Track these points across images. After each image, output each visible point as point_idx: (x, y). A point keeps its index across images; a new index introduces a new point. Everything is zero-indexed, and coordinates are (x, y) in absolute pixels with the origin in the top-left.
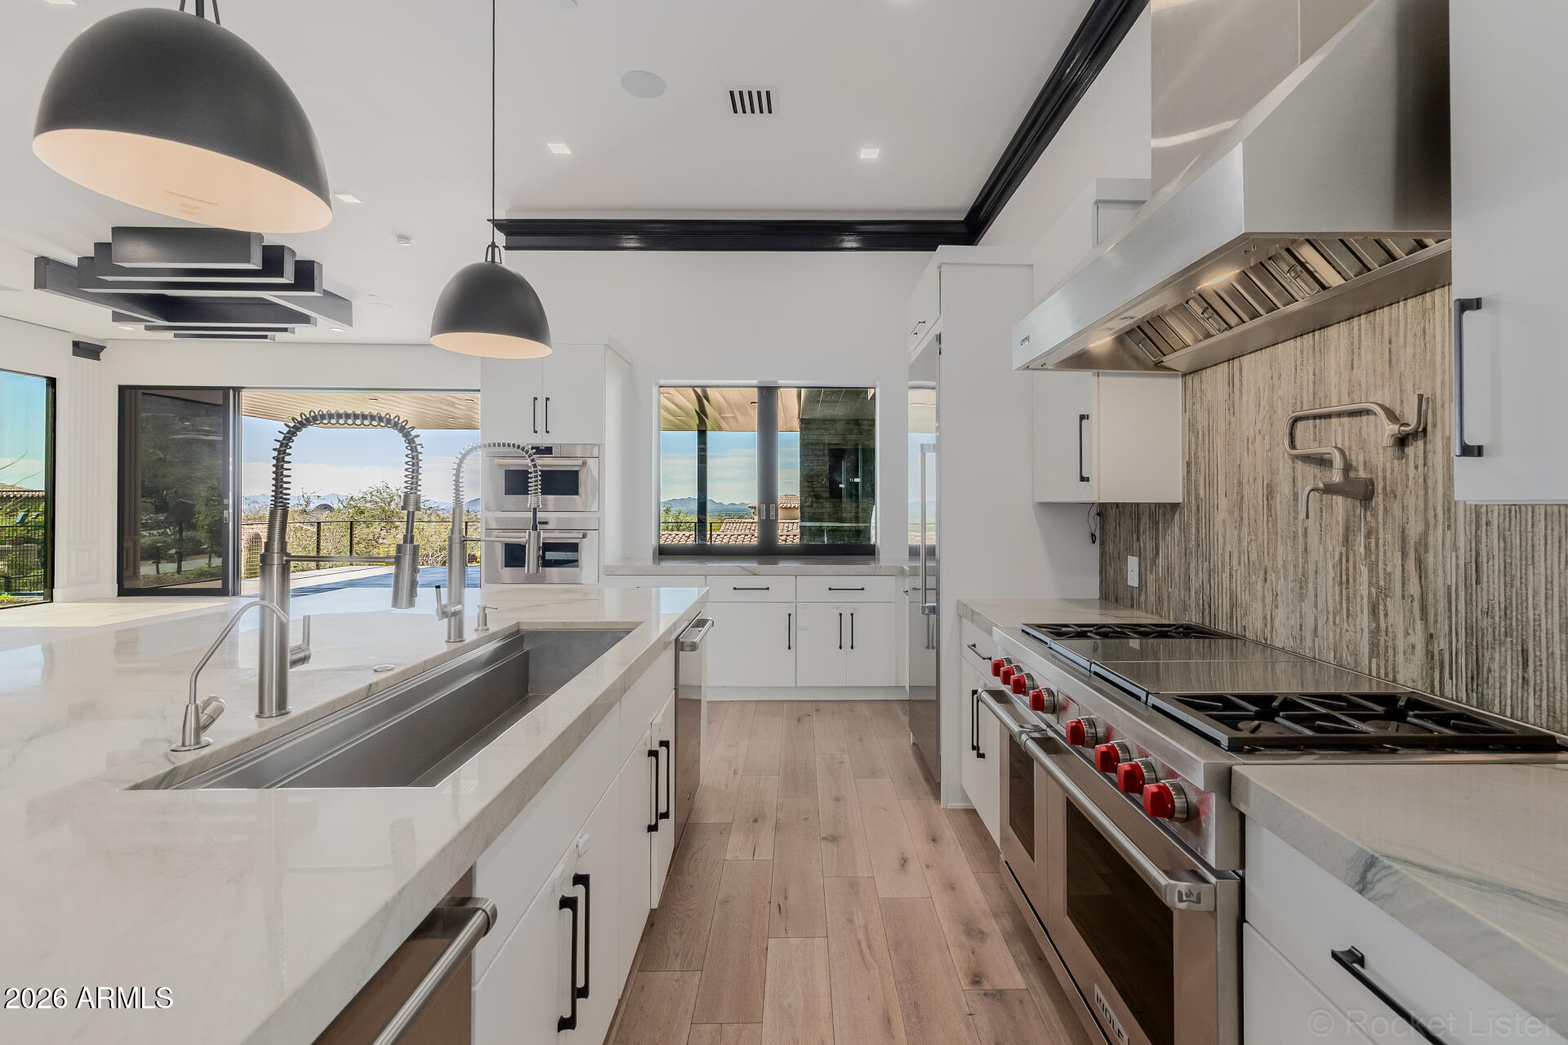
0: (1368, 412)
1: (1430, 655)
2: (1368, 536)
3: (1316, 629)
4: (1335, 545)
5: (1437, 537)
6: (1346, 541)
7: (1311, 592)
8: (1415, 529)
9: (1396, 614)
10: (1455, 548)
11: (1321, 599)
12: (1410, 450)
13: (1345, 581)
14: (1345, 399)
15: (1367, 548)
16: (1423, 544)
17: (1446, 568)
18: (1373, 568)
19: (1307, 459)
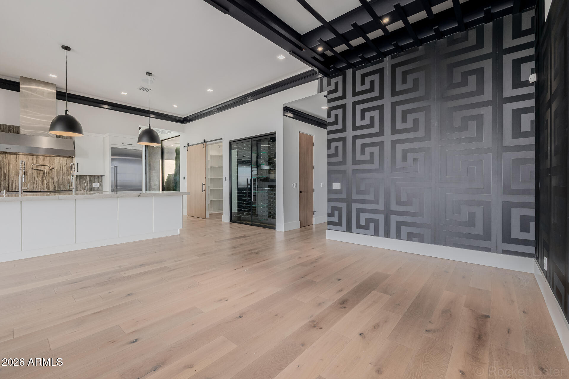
0: (46, 166)
1: (54, 187)
2: (46, 177)
3: (36, 187)
4: (40, 178)
5: (55, 177)
6: (42, 178)
7: (35, 183)
8: (52, 177)
9: (50, 184)
10: (57, 178)
11: (37, 184)
12: (52, 170)
13: (42, 182)
14: (42, 164)
15: (46, 179)
16: (53, 178)
17: (56, 180)
18: (46, 180)
19: (34, 169)
